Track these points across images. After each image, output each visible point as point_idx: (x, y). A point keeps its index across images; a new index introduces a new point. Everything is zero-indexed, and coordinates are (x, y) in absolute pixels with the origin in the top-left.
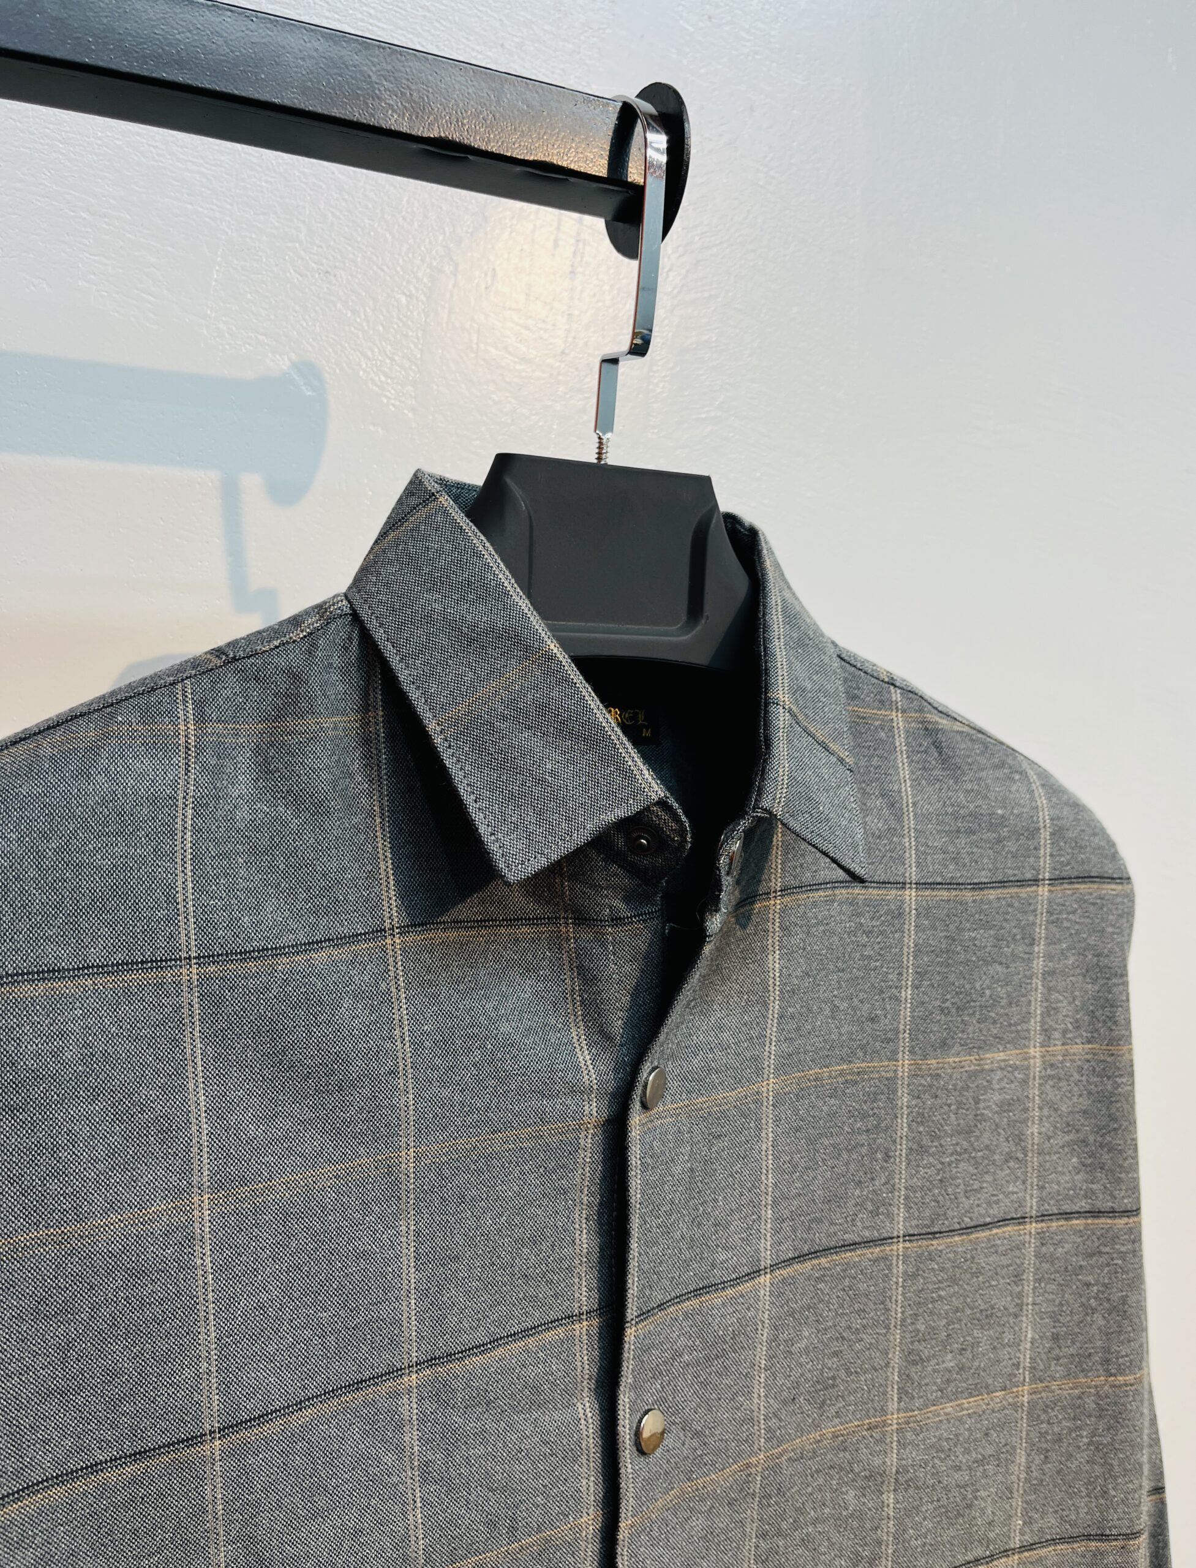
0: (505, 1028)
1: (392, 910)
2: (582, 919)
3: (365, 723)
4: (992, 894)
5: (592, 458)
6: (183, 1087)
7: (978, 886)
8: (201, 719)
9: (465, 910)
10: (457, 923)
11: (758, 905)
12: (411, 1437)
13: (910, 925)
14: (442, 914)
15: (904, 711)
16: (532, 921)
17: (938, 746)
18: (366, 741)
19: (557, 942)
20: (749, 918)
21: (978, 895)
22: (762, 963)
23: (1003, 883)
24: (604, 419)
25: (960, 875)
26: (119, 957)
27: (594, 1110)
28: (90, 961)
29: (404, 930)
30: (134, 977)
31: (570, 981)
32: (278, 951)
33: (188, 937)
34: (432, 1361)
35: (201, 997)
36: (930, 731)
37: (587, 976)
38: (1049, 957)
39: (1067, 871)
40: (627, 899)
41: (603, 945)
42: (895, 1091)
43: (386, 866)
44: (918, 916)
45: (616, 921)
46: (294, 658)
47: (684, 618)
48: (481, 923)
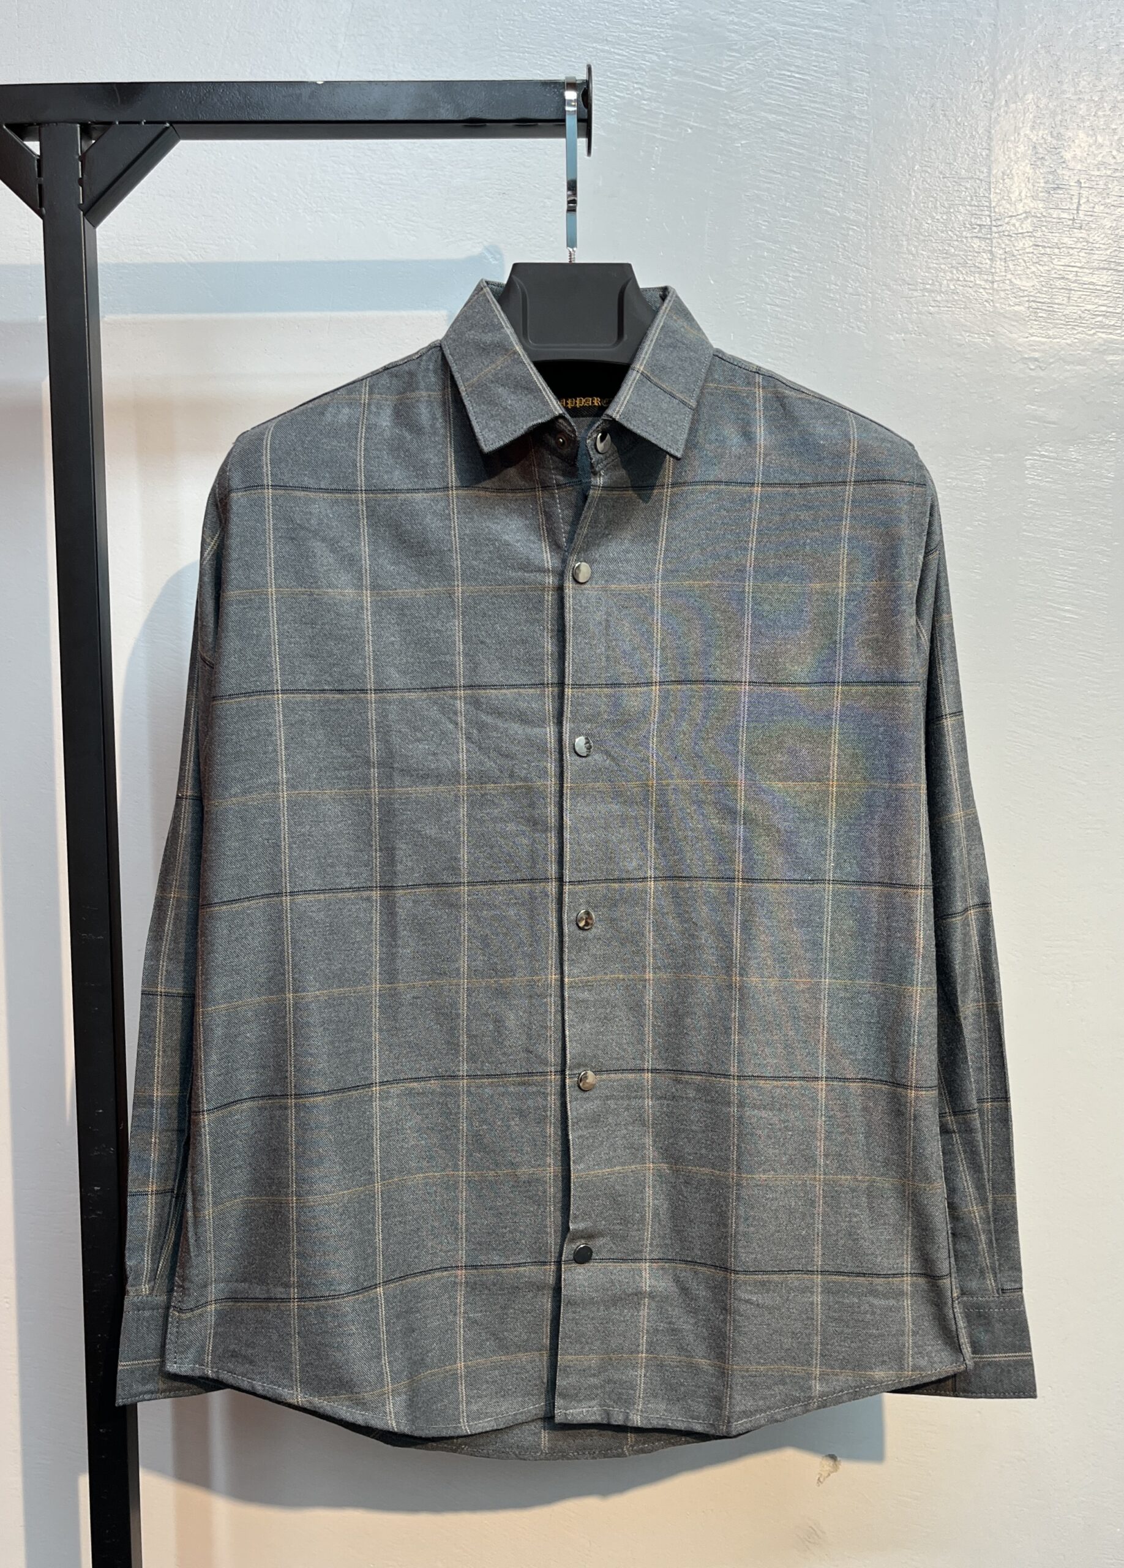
0: (506, 537)
1: (453, 478)
2: (545, 487)
3: (444, 395)
4: (812, 490)
5: (567, 261)
6: (359, 544)
7: (801, 485)
8: (371, 393)
9: (487, 484)
10: (486, 489)
11: (655, 491)
13: (756, 507)
14: (477, 483)
15: (764, 388)
16: (521, 490)
17: (783, 405)
18: (444, 403)
19: (535, 500)
20: (650, 498)
21: (803, 490)
22: (657, 523)
23: (820, 484)
24: (571, 242)
25: (791, 479)
26: (333, 487)
27: (550, 580)
28: (322, 487)
29: (457, 488)
30: (339, 496)
31: (541, 518)
32: (400, 491)
33: (361, 481)
34: (470, 687)
35: (367, 507)
36: (780, 399)
37: (549, 516)
38: (852, 527)
39: (868, 476)
40: (563, 475)
41: (554, 498)
42: (743, 600)
43: (451, 459)
44: (762, 501)
45: (559, 486)
46: (412, 366)
47: (616, 339)
48: (498, 490)
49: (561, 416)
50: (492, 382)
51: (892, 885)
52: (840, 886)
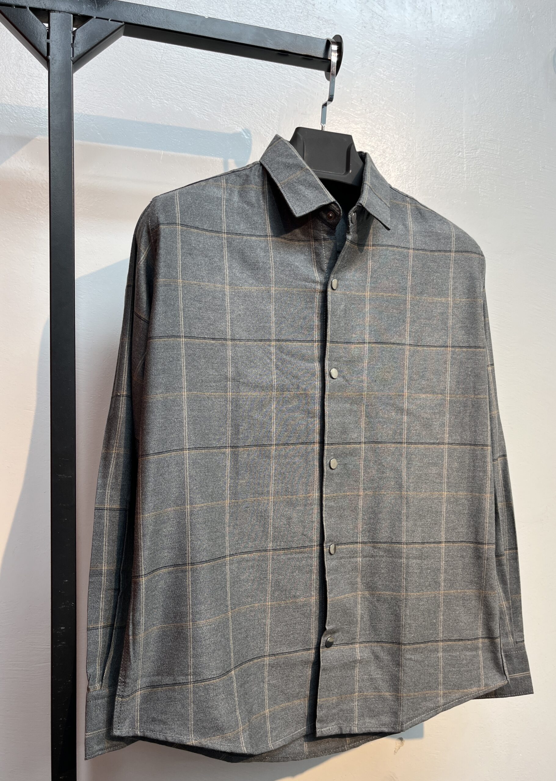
0: (297, 264)
1: (269, 231)
2: (316, 239)
3: (263, 188)
4: (436, 254)
5: (320, 129)
6: (223, 261)
7: (432, 251)
8: (227, 183)
9: (286, 236)
10: (285, 238)
11: (365, 248)
12: (273, 357)
13: (411, 259)
14: (281, 235)
15: (410, 204)
16: (303, 241)
17: (420, 213)
18: (263, 193)
19: (310, 246)
20: (363, 250)
21: (432, 253)
22: (366, 263)
23: (440, 251)
24: (323, 121)
25: (426, 248)
26: (210, 229)
27: (319, 287)
28: (205, 228)
29: (272, 236)
30: (214, 234)
31: (313, 256)
32: (244, 235)
33: (224, 227)
34: (278, 340)
35: (227, 241)
36: (418, 209)
37: (318, 255)
38: (454, 273)
39: (460, 249)
40: (327, 234)
41: (321, 246)
42: (406, 304)
43: (268, 222)
44: (413, 257)
45: (325, 239)
46: (247, 172)
47: (345, 172)
48: (291, 240)
49: (334, 203)
50: (296, 182)
51: (475, 445)
52: (451, 446)
